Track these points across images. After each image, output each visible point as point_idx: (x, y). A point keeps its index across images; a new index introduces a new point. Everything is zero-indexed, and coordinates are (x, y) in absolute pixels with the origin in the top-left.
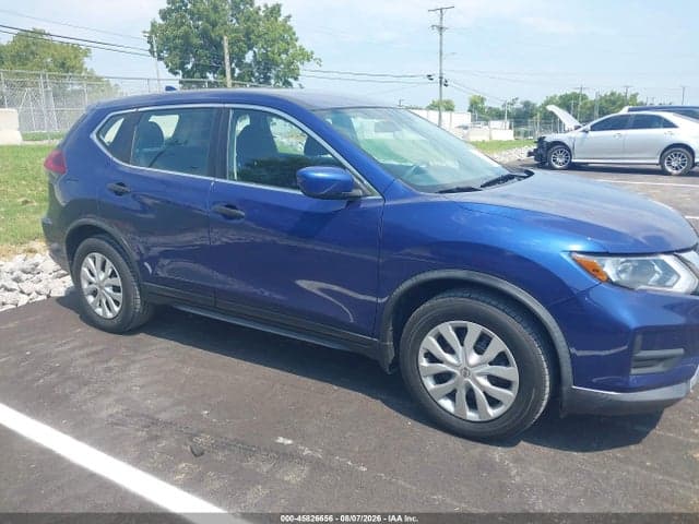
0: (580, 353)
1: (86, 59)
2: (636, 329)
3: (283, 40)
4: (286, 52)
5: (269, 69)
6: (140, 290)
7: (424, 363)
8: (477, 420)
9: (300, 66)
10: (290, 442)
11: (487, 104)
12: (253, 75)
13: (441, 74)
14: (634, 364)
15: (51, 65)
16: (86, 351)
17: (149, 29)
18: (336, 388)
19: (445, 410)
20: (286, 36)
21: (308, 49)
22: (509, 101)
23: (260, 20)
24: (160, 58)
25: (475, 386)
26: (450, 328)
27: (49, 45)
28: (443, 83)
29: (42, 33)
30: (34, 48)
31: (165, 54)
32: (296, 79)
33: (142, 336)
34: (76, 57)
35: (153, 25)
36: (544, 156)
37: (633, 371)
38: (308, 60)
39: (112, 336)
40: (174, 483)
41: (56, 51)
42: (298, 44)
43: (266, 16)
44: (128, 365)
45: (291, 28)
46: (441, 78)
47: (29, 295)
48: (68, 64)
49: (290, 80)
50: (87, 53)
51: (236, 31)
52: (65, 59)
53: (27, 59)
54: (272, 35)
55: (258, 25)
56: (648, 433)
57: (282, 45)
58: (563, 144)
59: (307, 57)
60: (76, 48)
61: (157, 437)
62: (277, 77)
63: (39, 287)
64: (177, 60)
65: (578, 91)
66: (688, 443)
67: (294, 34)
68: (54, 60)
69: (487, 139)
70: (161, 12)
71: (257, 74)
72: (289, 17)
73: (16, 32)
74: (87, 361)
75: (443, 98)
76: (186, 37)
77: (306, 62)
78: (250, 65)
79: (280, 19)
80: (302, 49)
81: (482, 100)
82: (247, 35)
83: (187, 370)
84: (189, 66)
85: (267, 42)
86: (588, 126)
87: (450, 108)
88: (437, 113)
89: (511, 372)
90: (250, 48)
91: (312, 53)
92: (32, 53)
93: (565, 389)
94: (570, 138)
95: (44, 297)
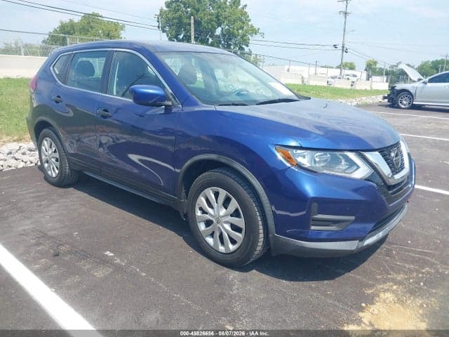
0: (278, 212)
1: (122, 32)
2: (313, 198)
3: (241, 20)
4: (242, 28)
5: (230, 39)
6: (68, 161)
7: (199, 213)
8: (224, 252)
9: (250, 38)
10: (112, 254)
11: (378, 66)
12: (220, 42)
13: (343, 44)
14: (312, 222)
15: (102, 35)
16: (35, 195)
17: (158, 13)
18: (161, 227)
19: (208, 244)
20: (243, 18)
21: (256, 27)
22: (395, 64)
23: (226, 8)
24: (164, 31)
25: (222, 230)
26: (211, 192)
27: (101, 23)
28: (345, 50)
29: (97, 15)
30: (92, 24)
31: (167, 29)
32: (247, 46)
33: (71, 189)
34: (116, 30)
35: (161, 11)
36: (395, 99)
37: (313, 228)
38: (256, 34)
39: (55, 188)
40: (31, 270)
41: (104, 26)
42: (250, 23)
43: (231, 5)
44: (52, 204)
45: (246, 13)
46: (343, 47)
47: (26, 163)
48: (112, 34)
49: (244, 46)
50: (122, 28)
51: (210, 15)
52: (110, 31)
53: (88, 31)
54: (234, 17)
55: (225, 11)
56: (343, 274)
57: (239, 24)
58: (409, 91)
59: (255, 31)
60: (116, 25)
61: (41, 244)
62: (235, 44)
63: (32, 159)
64: (174, 33)
65: (444, 58)
66: (368, 284)
67: (248, 17)
68: (103, 32)
69: (369, 88)
70: (166, 3)
71: (223, 42)
72: (246, 6)
73: (83, 15)
74: (31, 200)
75: (344, 61)
76: (180, 18)
77: (254, 35)
78: (219, 37)
79: (240, 7)
80: (252, 26)
81: (375, 63)
82: (217, 17)
83: (83, 209)
84: (181, 37)
85: (229, 21)
86: (427, 80)
87: (352, 68)
88: (339, 70)
89: (240, 222)
90: (219, 25)
91: (259, 29)
92: (91, 27)
93: (270, 235)
94: (413, 87)
95: (33, 164)
